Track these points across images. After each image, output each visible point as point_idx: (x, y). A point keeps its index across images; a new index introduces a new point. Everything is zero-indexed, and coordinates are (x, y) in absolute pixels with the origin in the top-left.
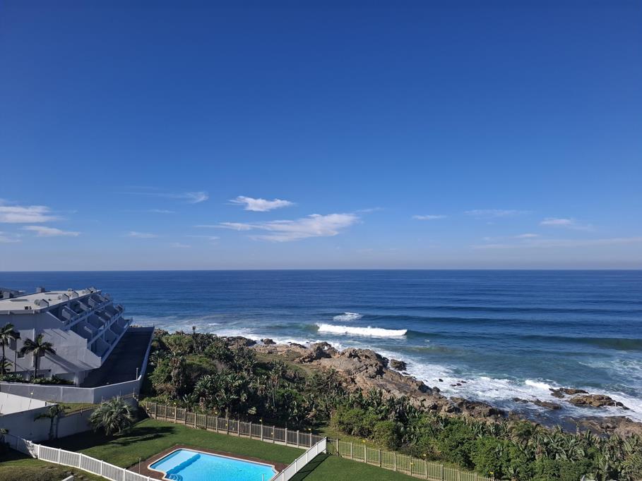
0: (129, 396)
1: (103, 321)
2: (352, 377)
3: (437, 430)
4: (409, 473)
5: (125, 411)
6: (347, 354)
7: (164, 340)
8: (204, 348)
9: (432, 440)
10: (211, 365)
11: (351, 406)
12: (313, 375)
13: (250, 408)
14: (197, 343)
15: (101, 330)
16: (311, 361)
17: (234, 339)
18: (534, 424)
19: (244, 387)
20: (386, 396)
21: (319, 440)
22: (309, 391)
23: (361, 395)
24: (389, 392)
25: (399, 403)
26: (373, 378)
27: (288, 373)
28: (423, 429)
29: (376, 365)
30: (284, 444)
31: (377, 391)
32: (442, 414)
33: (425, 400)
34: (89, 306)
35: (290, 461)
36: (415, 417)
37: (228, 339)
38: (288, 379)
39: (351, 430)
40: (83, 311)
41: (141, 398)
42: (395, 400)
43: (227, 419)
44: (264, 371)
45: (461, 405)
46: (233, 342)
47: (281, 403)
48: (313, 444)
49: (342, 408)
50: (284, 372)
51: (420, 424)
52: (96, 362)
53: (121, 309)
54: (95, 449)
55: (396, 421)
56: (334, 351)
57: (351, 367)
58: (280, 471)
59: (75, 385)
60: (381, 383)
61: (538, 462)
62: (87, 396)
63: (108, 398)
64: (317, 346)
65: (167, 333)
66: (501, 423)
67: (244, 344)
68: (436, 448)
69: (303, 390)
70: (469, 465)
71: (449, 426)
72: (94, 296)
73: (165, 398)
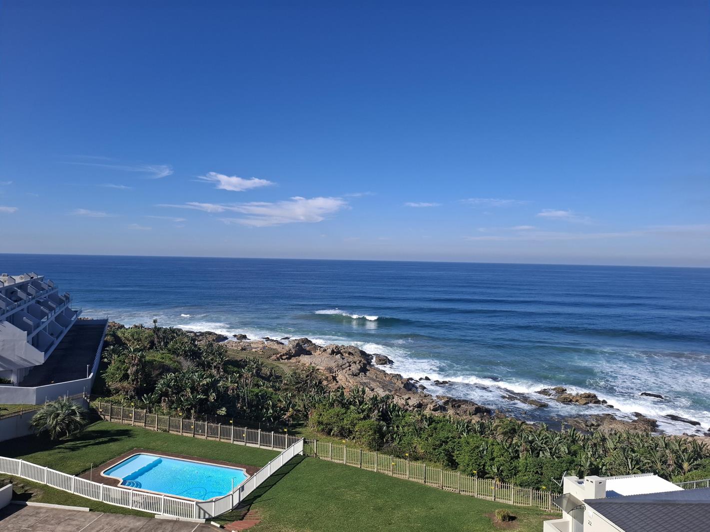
0: (79, 395)
1: (47, 311)
2: (334, 375)
3: (421, 429)
4: (390, 474)
5: (73, 413)
6: (329, 351)
7: (119, 334)
8: (166, 344)
9: (416, 439)
10: (175, 362)
11: (332, 405)
12: (291, 373)
13: (220, 408)
14: (158, 337)
15: (43, 322)
16: (289, 358)
17: (202, 334)
18: (520, 422)
19: (213, 385)
20: (369, 394)
21: (296, 441)
22: (286, 390)
23: (343, 394)
24: (373, 390)
25: (382, 401)
26: (356, 375)
27: (263, 371)
28: (406, 428)
29: (360, 362)
30: (257, 446)
31: (360, 389)
32: (427, 412)
33: (409, 398)
34: (29, 294)
35: (263, 464)
36: (399, 416)
37: (195, 334)
38: (263, 378)
39: (331, 430)
40: (21, 299)
41: (93, 399)
42: (378, 398)
43: (193, 420)
44: (236, 369)
45: (446, 403)
46: (201, 338)
47: (255, 403)
48: (289, 445)
49: (321, 407)
50: (259, 370)
51: (403, 423)
52: (38, 358)
53: (67, 298)
54: (38, 454)
55: (379, 420)
56: (316, 347)
57: (333, 365)
58: (252, 475)
59: (13, 384)
60: (365, 381)
61: (521, 460)
62: (28, 396)
63: (54, 398)
64: (297, 342)
65: (122, 327)
66: (486, 422)
67: (213, 340)
68: (419, 447)
69: (279, 389)
70: (452, 464)
71: (433, 425)
72: (34, 283)
73: (121, 398)
